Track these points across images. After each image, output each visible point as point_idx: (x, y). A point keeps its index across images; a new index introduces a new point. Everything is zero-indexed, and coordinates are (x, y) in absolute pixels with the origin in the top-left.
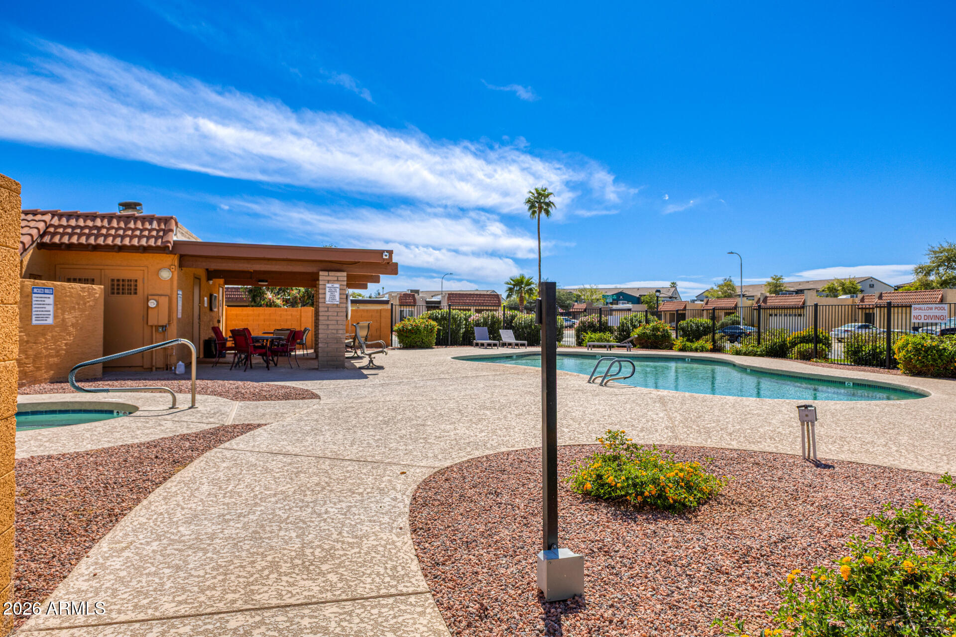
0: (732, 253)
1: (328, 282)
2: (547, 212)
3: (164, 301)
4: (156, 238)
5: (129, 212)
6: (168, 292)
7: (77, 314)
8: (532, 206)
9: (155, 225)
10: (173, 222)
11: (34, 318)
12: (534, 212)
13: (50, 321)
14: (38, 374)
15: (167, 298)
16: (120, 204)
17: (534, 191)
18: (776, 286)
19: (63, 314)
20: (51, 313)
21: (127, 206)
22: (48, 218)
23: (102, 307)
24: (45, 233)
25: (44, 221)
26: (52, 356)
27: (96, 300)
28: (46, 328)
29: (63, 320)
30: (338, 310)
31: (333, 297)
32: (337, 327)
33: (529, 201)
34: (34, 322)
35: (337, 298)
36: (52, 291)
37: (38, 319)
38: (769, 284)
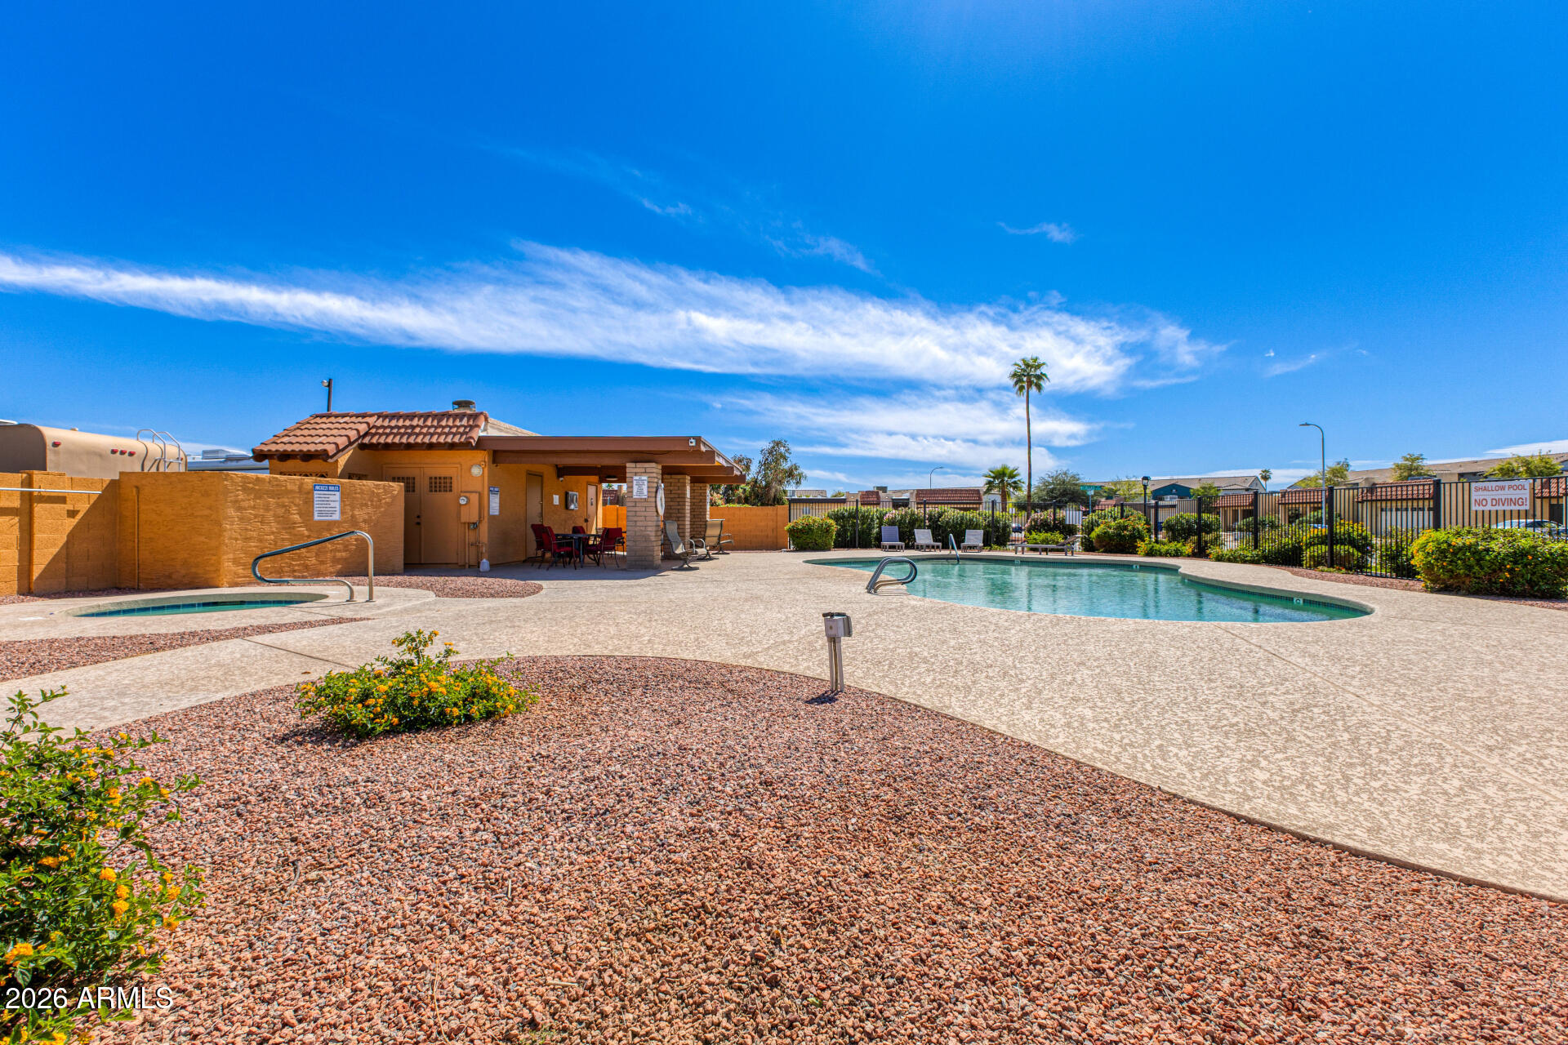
0: (1307, 424)
1: (636, 474)
2: (1039, 387)
3: (475, 498)
4: (462, 434)
5: (462, 411)
6: (480, 490)
7: (370, 510)
8: (1019, 381)
9: (465, 422)
10: (482, 418)
11: (316, 514)
12: (1022, 388)
13: (336, 517)
14: (322, 567)
15: (477, 496)
16: (454, 403)
17: (1021, 363)
18: (1410, 469)
19: (353, 509)
20: (338, 509)
21: (460, 404)
22: (371, 420)
23: (403, 505)
24: (366, 434)
25: (368, 423)
26: (339, 551)
27: (394, 497)
28: (331, 525)
29: (353, 516)
30: (645, 504)
31: (640, 491)
32: (645, 524)
33: (1014, 375)
34: (316, 518)
35: (645, 492)
36: (338, 488)
37: (321, 513)
38: (1399, 467)
